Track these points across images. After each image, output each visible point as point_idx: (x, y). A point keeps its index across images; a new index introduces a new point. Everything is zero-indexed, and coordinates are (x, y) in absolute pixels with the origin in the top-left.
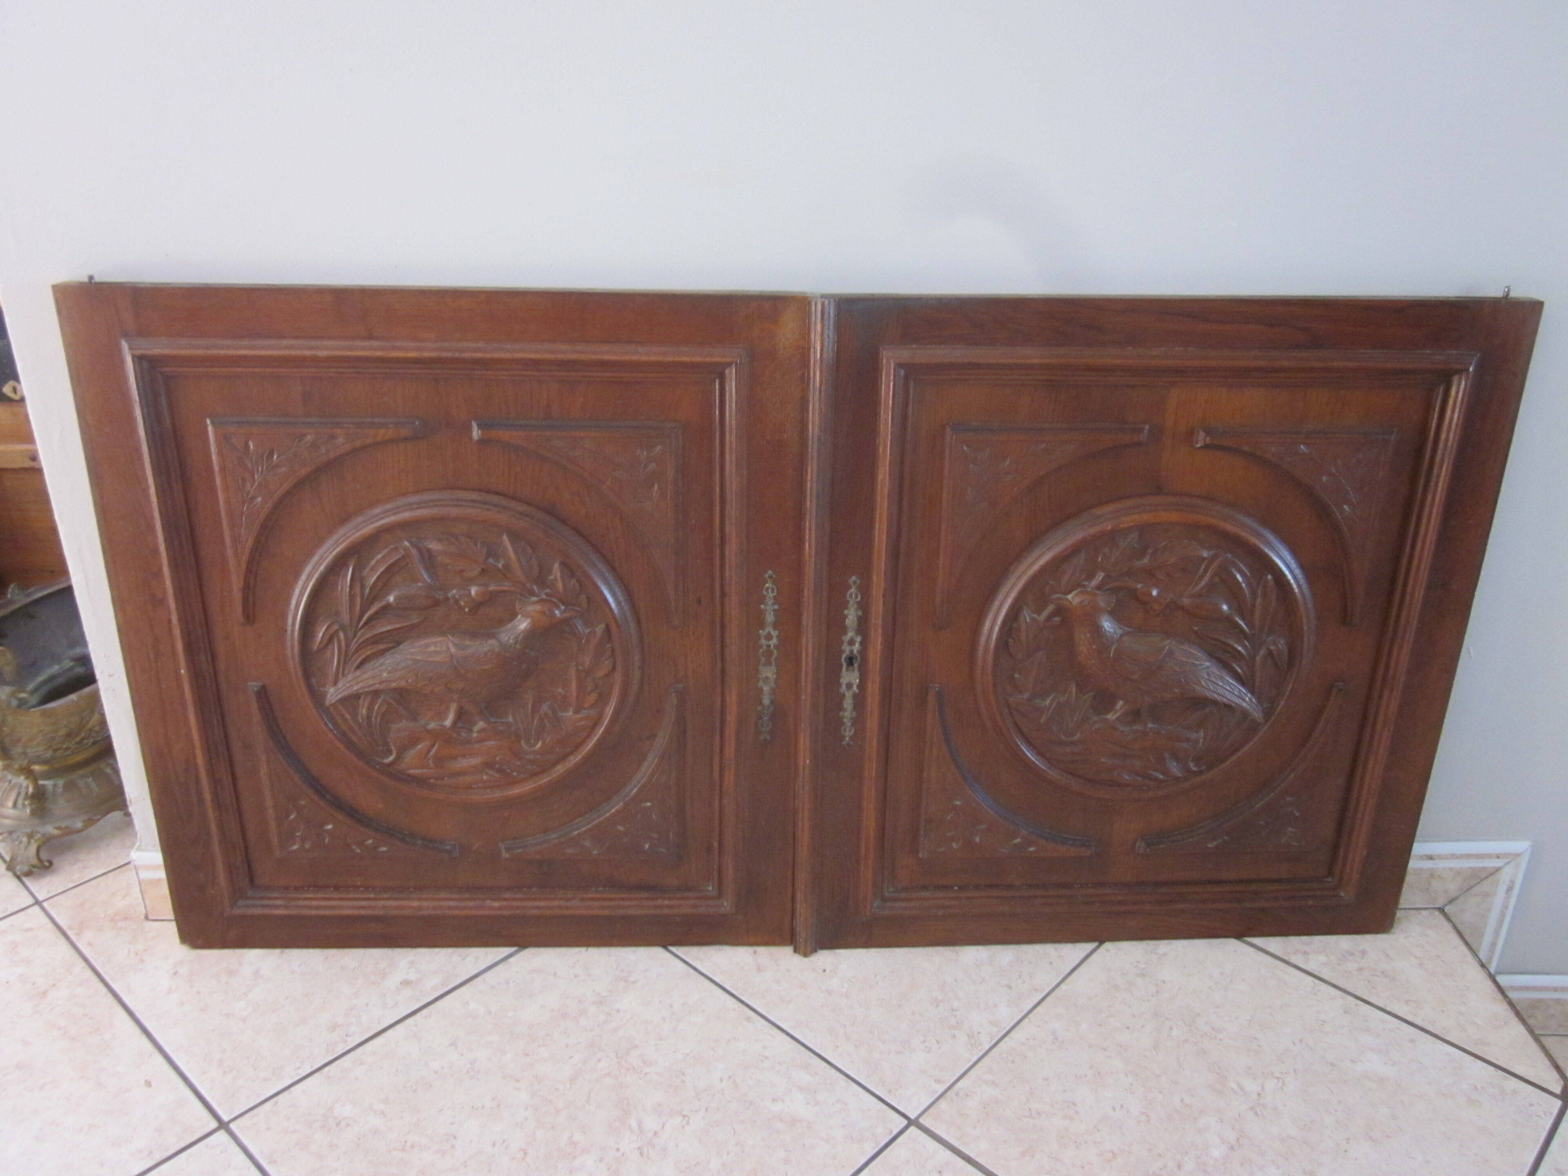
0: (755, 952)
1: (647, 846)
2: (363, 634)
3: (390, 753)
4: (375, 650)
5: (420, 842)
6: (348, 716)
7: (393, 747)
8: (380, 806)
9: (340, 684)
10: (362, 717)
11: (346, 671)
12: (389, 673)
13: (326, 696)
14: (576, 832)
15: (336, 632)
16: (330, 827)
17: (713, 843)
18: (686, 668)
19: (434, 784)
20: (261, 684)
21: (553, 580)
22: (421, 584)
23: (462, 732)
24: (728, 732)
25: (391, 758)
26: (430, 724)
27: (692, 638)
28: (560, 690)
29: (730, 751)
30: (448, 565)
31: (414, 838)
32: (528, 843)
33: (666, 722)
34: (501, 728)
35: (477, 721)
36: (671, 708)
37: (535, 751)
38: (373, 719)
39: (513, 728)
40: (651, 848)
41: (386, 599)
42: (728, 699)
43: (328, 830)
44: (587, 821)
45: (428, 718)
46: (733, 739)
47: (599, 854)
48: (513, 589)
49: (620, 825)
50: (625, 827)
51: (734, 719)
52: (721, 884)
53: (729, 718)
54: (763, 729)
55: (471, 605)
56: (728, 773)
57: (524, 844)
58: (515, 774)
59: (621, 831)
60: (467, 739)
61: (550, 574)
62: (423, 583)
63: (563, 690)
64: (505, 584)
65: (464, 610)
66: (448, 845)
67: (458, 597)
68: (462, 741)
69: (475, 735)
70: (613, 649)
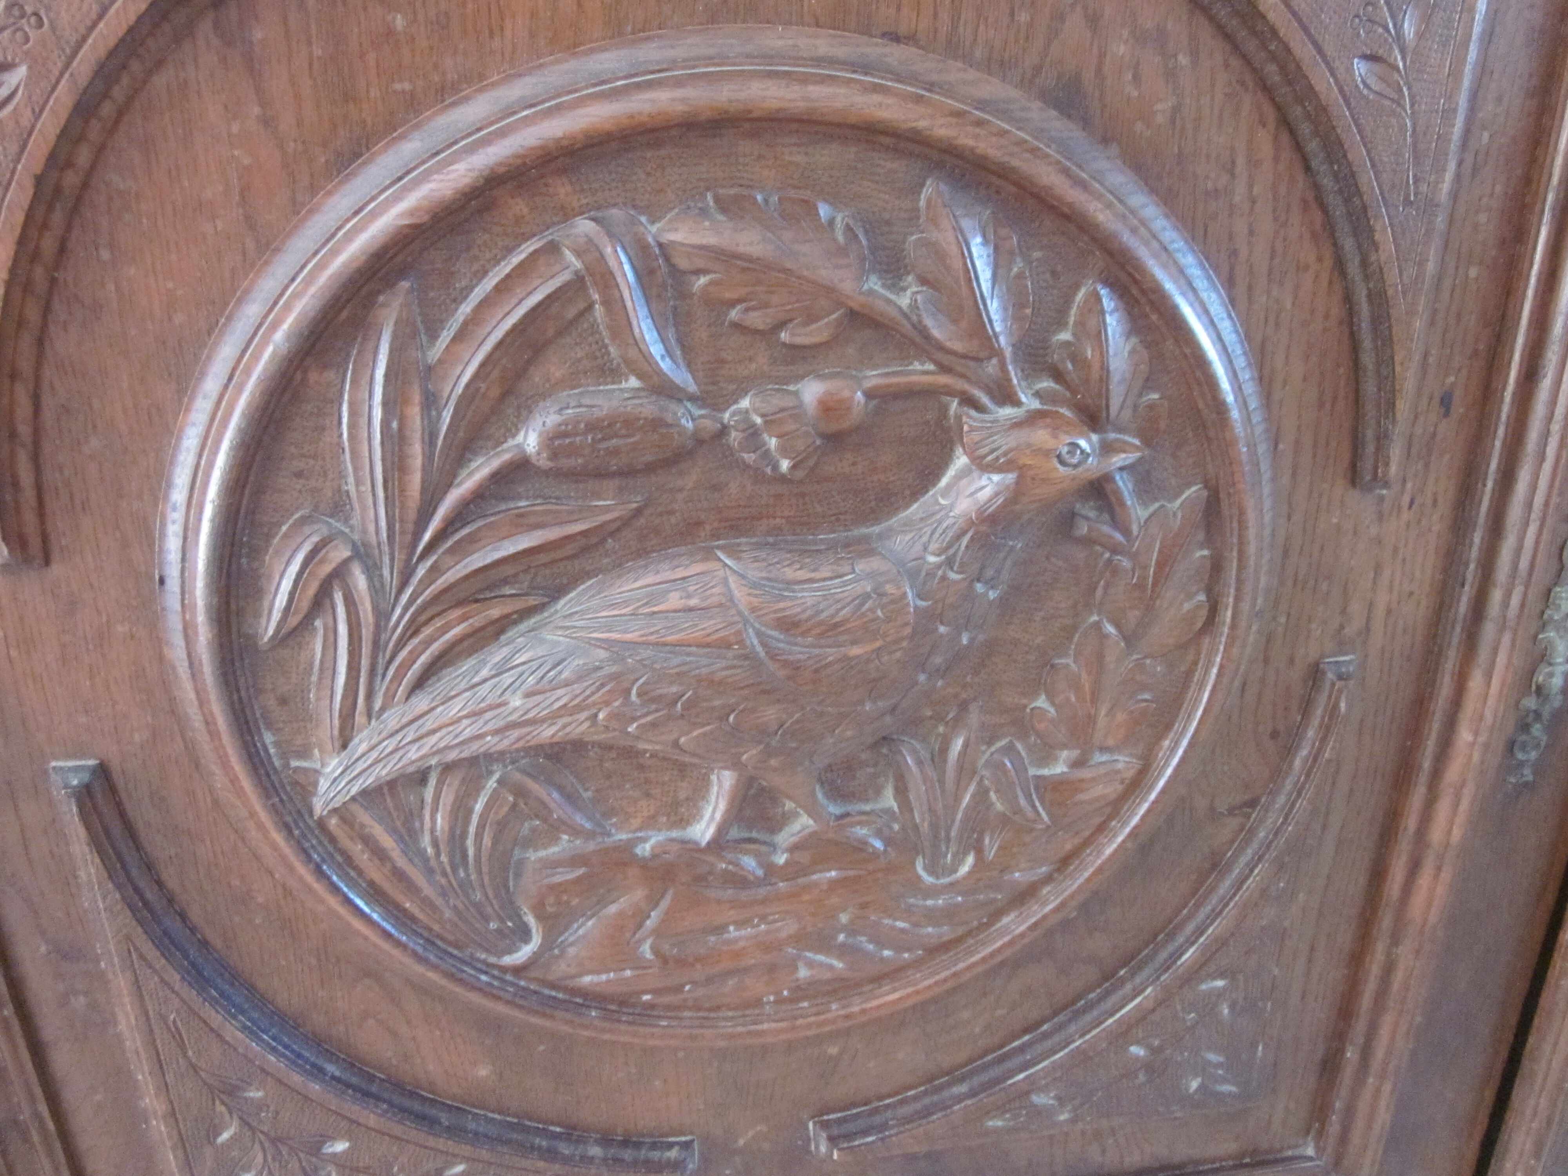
1: (1194, 1085)
2: (435, 571)
3: (525, 935)
4: (476, 621)
5: (595, 1151)
6: (387, 841)
7: (531, 920)
8: (483, 1072)
9: (360, 744)
10: (435, 843)
11: (378, 704)
13: (315, 784)
14: (1021, 1076)
15: (340, 573)
16: (340, 1146)
17: (1341, 1051)
18: (1371, 606)
19: (651, 1006)
20: (92, 762)
21: (1067, 344)
22: (633, 382)
23: (746, 852)
24: (1453, 773)
25: (524, 953)
26: (645, 840)
27: (1406, 515)
28: (1041, 702)
29: (1451, 823)
30: (733, 304)
31: (580, 1140)
32: (889, 1114)
33: (1298, 763)
34: (861, 832)
35: (793, 815)
36: (1315, 721)
37: (952, 884)
38: (470, 842)
39: (896, 827)
40: (1202, 1087)
41: (511, 443)
42: (1475, 683)
43: (334, 1155)
44: (1049, 1043)
45: (636, 822)
46: (1468, 793)
47: (1073, 1121)
48: (943, 379)
49: (1138, 1043)
50: (1148, 1047)
51: (1482, 739)
52: (1344, 1139)
53: (1465, 735)
54: (1520, 756)
55: (800, 445)
56: (1424, 880)
57: (877, 1120)
58: (887, 953)
59: (1137, 1058)
60: (760, 873)
61: (1060, 323)
62: (640, 377)
63: (1050, 698)
64: (917, 366)
65: (776, 467)
66: (671, 1146)
67: (759, 420)
68: (740, 881)
69: (781, 859)
70: (1216, 563)
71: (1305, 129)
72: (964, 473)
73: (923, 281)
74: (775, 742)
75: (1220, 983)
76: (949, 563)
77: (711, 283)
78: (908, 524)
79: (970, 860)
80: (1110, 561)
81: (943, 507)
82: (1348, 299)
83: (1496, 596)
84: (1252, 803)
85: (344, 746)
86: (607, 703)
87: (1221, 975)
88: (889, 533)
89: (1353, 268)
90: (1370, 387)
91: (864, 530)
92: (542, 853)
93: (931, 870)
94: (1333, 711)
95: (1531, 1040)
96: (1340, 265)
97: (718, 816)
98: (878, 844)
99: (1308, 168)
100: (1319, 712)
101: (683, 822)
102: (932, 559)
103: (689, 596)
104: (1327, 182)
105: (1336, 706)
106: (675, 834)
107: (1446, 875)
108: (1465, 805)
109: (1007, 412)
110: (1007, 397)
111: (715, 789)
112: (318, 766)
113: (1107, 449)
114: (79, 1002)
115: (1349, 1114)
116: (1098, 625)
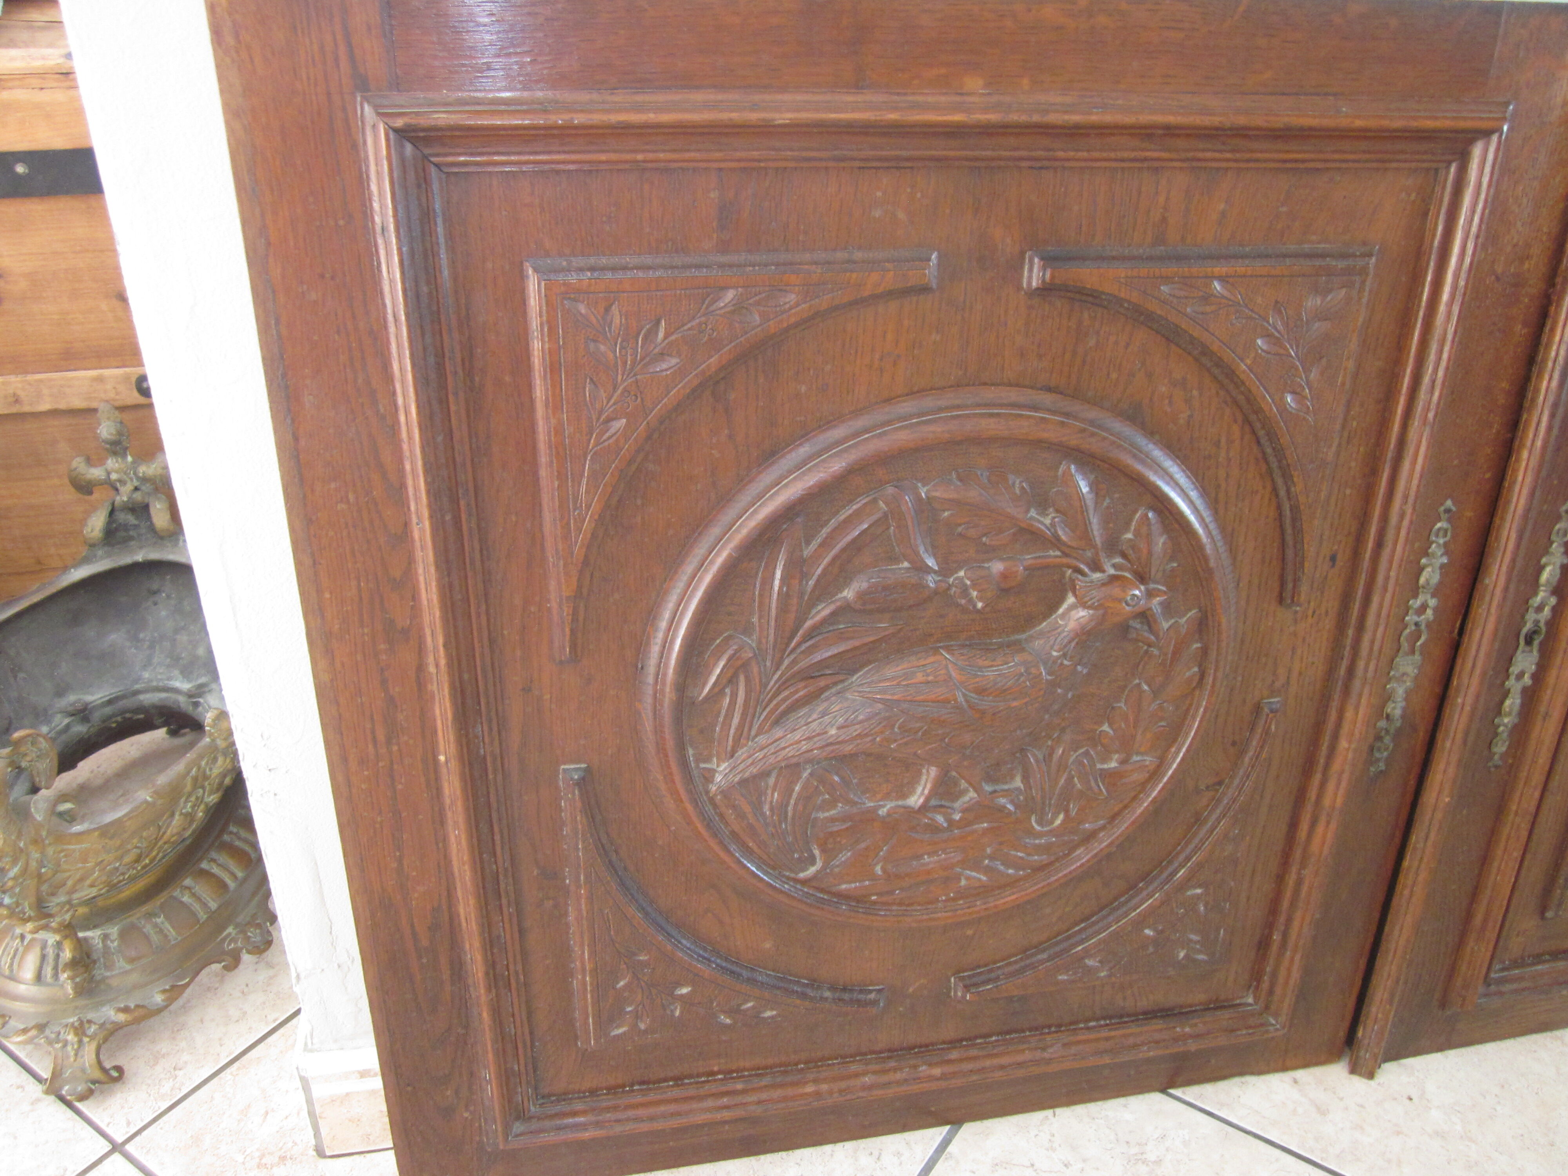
0: (1295, 1081)
1: (1182, 954)
2: (794, 662)
3: (812, 861)
4: (811, 689)
5: (827, 994)
6: (747, 808)
7: (817, 852)
8: (768, 945)
9: (741, 753)
10: (772, 809)
11: (753, 733)
12: (839, 728)
13: (713, 776)
14: (1080, 948)
15: (745, 666)
16: (685, 991)
17: (1270, 935)
18: (1290, 671)
19: (875, 903)
20: (583, 766)
21: (1130, 540)
22: (906, 564)
23: (940, 813)
24: (1336, 767)
25: (812, 870)
26: (883, 806)
27: (1310, 620)
28: (1106, 727)
29: (1336, 794)
30: (960, 525)
31: (819, 988)
32: (1000, 972)
33: (1247, 760)
34: (1002, 801)
35: (964, 792)
36: (1257, 736)
37: (1051, 831)
38: (790, 808)
39: (1021, 798)
40: (1187, 956)
41: (840, 596)
42: (1349, 714)
43: (682, 995)
44: (1096, 927)
45: (879, 796)
46: (1345, 776)
47: (1109, 976)
48: (1065, 560)
49: (1149, 927)
50: (1155, 930)
51: (1353, 746)
52: (1271, 992)
53: (1343, 744)
54: (1377, 755)
55: (989, 594)
56: (1320, 829)
57: (993, 975)
58: (1011, 871)
59: (1148, 937)
60: (945, 825)
61: (1127, 529)
62: (909, 562)
63: (1110, 725)
64: (1051, 553)
65: (975, 606)
66: (870, 991)
67: (968, 583)
68: (935, 829)
69: (957, 817)
70: (1205, 651)
71: (1258, 425)
72: (1072, 607)
73: (1057, 511)
74: (968, 752)
75: (1199, 891)
76: (1064, 656)
77: (952, 515)
78: (1041, 634)
79: (1061, 816)
80: (1146, 652)
81: (1061, 626)
82: (1279, 507)
83: (1361, 664)
84: (1220, 783)
85: (732, 756)
86: (882, 732)
87: (1200, 886)
88: (1031, 638)
89: (1282, 493)
90: (1290, 553)
91: (1017, 637)
92: (827, 814)
93: (1040, 822)
94: (1267, 732)
95: (1387, 929)
96: (1275, 490)
97: (926, 792)
98: (1010, 807)
99: (1258, 442)
100: (1260, 731)
101: (904, 796)
102: (1055, 654)
103: (928, 675)
104: (1269, 450)
105: (1269, 727)
106: (900, 803)
107: (1333, 826)
108: (1344, 784)
109: (1097, 576)
111: (924, 777)
112: (715, 767)
113: (1150, 594)
114: (549, 904)
115: (1274, 975)
116: (1139, 685)
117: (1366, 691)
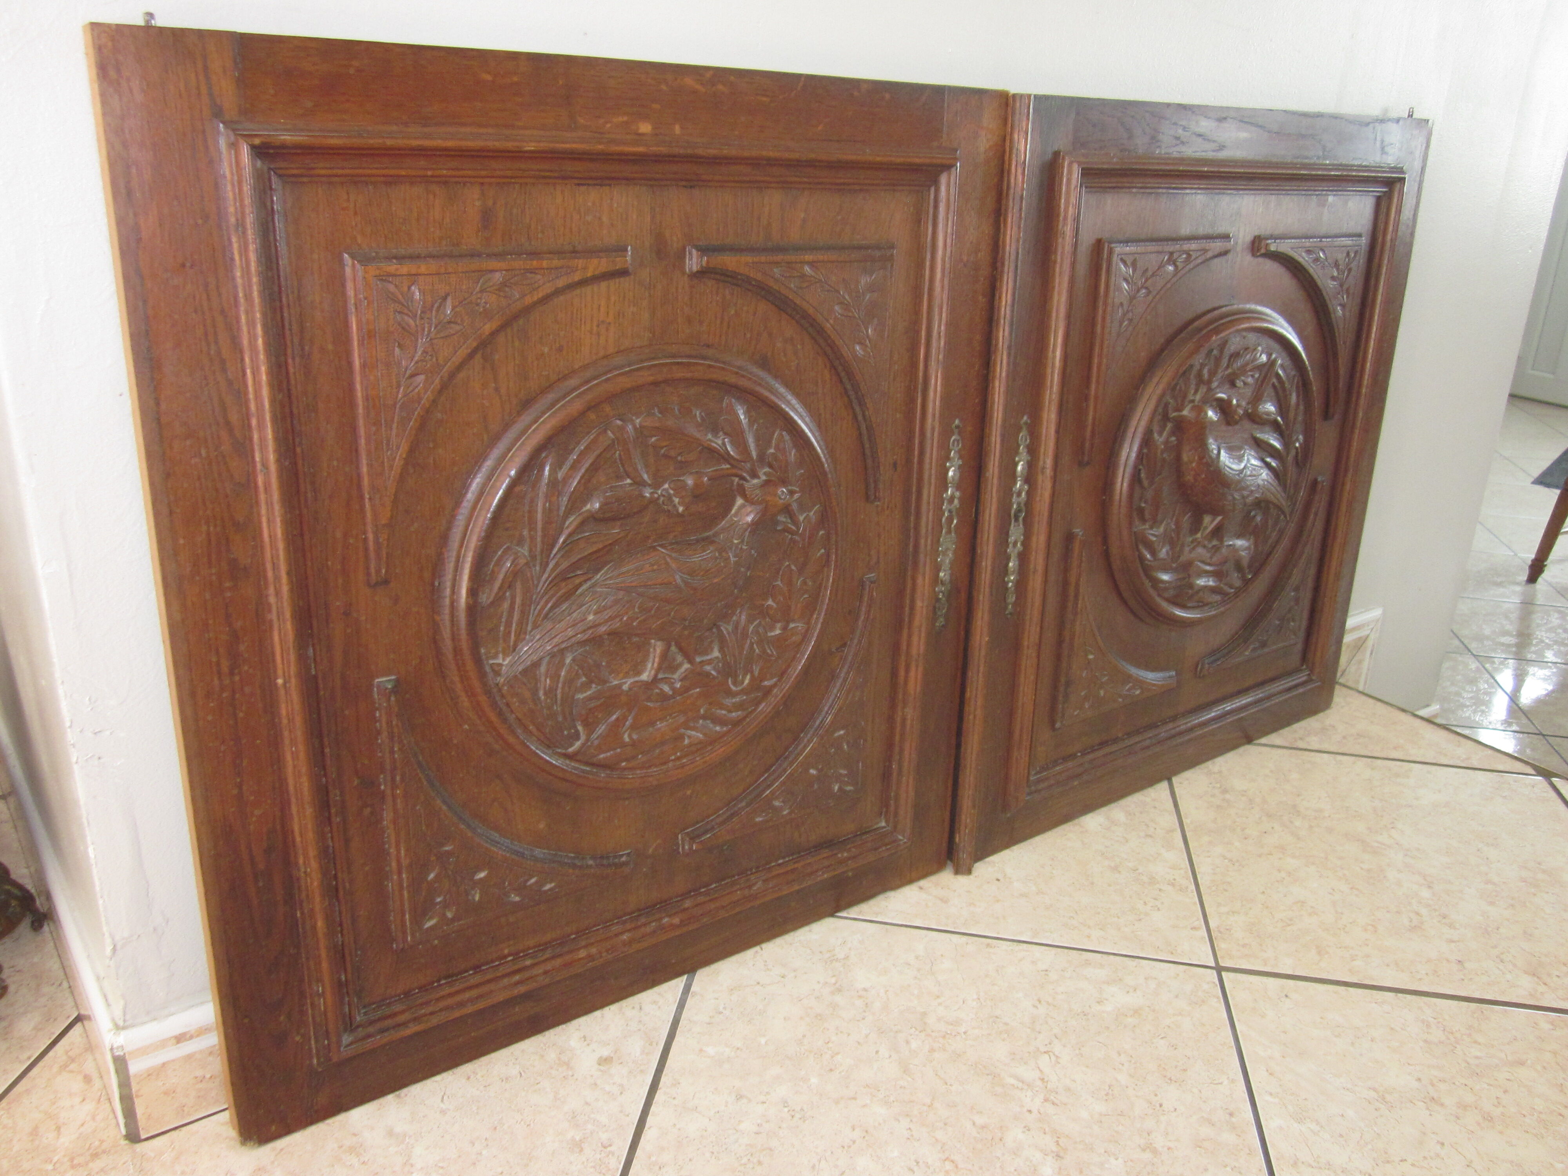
0: (921, 888)
1: (836, 788)
2: (557, 565)
3: (577, 736)
4: (568, 588)
5: (591, 862)
6: (527, 695)
7: (580, 728)
8: (542, 826)
10: (545, 694)
14: (768, 792)
15: (521, 572)
16: (482, 875)
17: (890, 766)
18: (878, 552)
19: (625, 769)
20: (393, 677)
21: (773, 454)
22: (629, 481)
23: (666, 683)
24: (916, 623)
25: (578, 744)
26: (625, 683)
27: (887, 512)
28: (770, 602)
29: (919, 644)
30: (662, 448)
31: (583, 858)
32: (713, 823)
33: (860, 623)
34: (708, 668)
35: (680, 665)
36: (865, 604)
37: (742, 690)
38: (559, 691)
39: (720, 665)
40: (840, 789)
41: (585, 509)
42: (920, 581)
43: (481, 879)
44: (776, 775)
45: (621, 675)
46: (923, 629)
47: (789, 813)
48: (734, 471)
49: (813, 768)
50: (817, 769)
51: (925, 604)
52: (896, 814)
53: (919, 604)
54: (939, 613)
55: (687, 500)
56: (912, 674)
57: (709, 827)
58: (718, 728)
59: (813, 775)
60: (671, 693)
61: (770, 447)
62: (631, 479)
63: (774, 601)
64: (724, 466)
65: (677, 510)
66: (622, 855)
67: (672, 492)
68: (664, 697)
69: (678, 685)
70: (828, 537)
71: (840, 368)
72: (742, 506)
73: (726, 434)
74: (687, 623)
75: (842, 732)
76: (743, 541)
77: (657, 440)
78: (723, 530)
79: (748, 677)
80: (791, 539)
81: (736, 522)
82: (859, 428)
83: (922, 541)
84: (844, 645)
85: (514, 650)
86: (627, 613)
87: (842, 728)
88: (716, 535)
89: (860, 418)
90: (869, 462)
91: (707, 534)
92: (585, 695)
93: (735, 683)
94: (871, 598)
95: (962, 749)
96: (855, 417)
97: (656, 665)
98: (713, 673)
99: (841, 381)
100: (866, 599)
101: (639, 673)
102: (736, 542)
103: (653, 565)
104: (849, 387)
105: (872, 595)
106: (637, 679)
107: (920, 669)
108: (923, 635)
109: (755, 481)
110: (755, 475)
111: (652, 656)
112: (500, 661)
113: (792, 493)
114: (367, 811)
115: (897, 799)
116: (789, 565)
117: (928, 560)
